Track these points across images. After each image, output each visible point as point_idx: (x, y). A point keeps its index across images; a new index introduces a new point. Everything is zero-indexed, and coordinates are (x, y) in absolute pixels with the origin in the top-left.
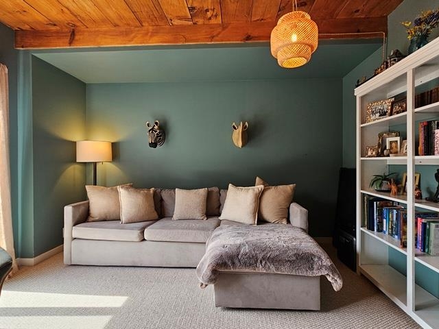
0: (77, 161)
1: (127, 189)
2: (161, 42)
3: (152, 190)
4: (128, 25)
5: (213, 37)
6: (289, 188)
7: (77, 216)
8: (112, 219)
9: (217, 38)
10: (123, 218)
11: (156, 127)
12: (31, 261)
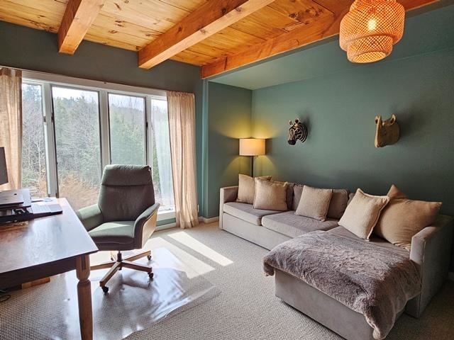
0: (240, 154)
2: (280, 51)
3: (286, 183)
4: (256, 43)
5: (323, 33)
6: (428, 206)
7: (228, 196)
8: (248, 202)
9: (328, 32)
10: (255, 205)
11: (296, 125)
12: (206, 220)
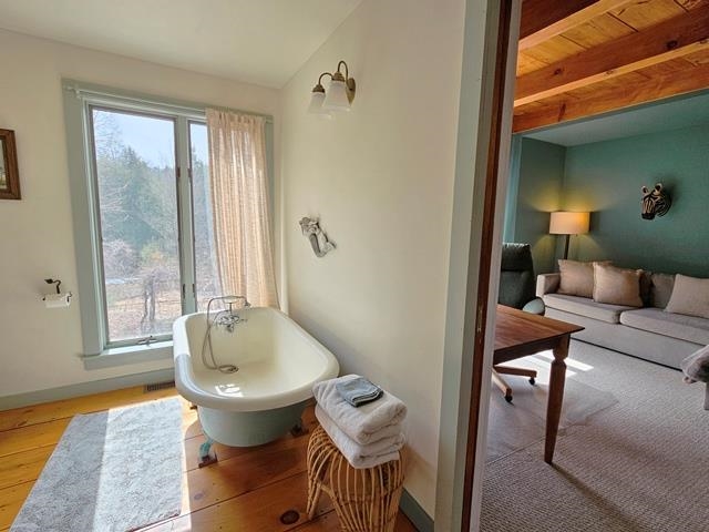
0: (551, 233)
1: (605, 266)
3: (639, 272)
7: (549, 285)
8: (584, 295)
10: (597, 297)
11: (657, 193)
